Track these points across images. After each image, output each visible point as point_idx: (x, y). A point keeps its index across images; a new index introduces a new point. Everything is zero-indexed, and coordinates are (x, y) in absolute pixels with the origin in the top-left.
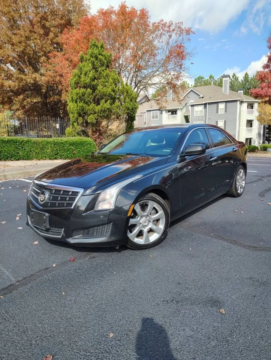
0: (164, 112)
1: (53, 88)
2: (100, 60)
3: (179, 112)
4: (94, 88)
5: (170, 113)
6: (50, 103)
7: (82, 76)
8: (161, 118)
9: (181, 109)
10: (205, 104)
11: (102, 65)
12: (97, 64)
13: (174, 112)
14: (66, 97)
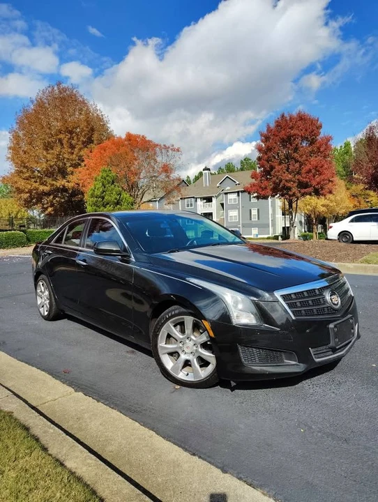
0: (199, 200)
1: (76, 192)
2: (108, 180)
3: (214, 200)
4: (103, 198)
5: (205, 201)
6: (74, 201)
7: (96, 190)
8: (196, 206)
9: (217, 197)
10: (238, 192)
11: (109, 183)
12: (106, 182)
13: (209, 200)
14: (87, 198)
